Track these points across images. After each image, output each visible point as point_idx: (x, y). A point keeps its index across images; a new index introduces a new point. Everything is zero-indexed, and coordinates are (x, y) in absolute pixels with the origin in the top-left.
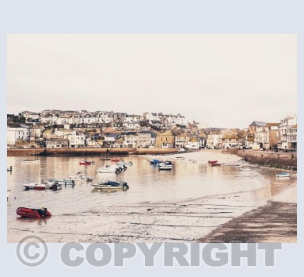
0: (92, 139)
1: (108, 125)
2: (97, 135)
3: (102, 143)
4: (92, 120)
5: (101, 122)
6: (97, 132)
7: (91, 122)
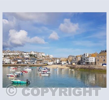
0: (13, 61)
1: (18, 56)
2: (15, 59)
3: (17, 62)
4: (12, 54)
5: (15, 54)
6: (14, 58)
7: (11, 55)
